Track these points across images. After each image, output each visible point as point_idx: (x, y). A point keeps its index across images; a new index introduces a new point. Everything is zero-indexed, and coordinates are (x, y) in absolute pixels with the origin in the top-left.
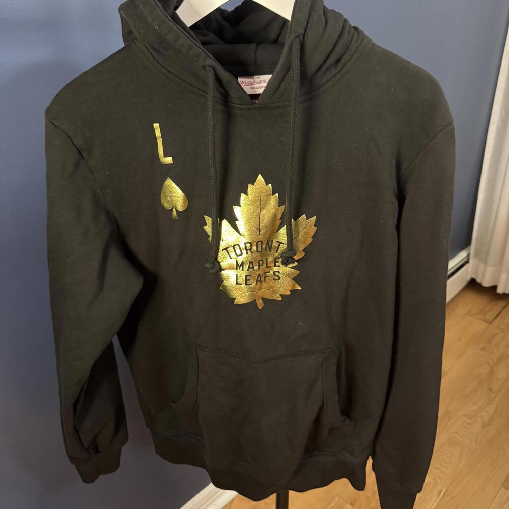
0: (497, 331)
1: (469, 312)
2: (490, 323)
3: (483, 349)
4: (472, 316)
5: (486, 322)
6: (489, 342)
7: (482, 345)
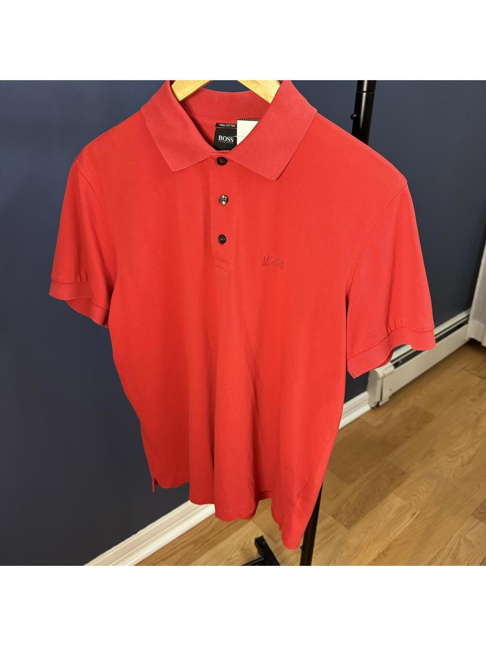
1: (465, 367)
2: (484, 379)
3: (473, 400)
4: (467, 371)
5: (480, 377)
6: (480, 395)
7: (472, 397)
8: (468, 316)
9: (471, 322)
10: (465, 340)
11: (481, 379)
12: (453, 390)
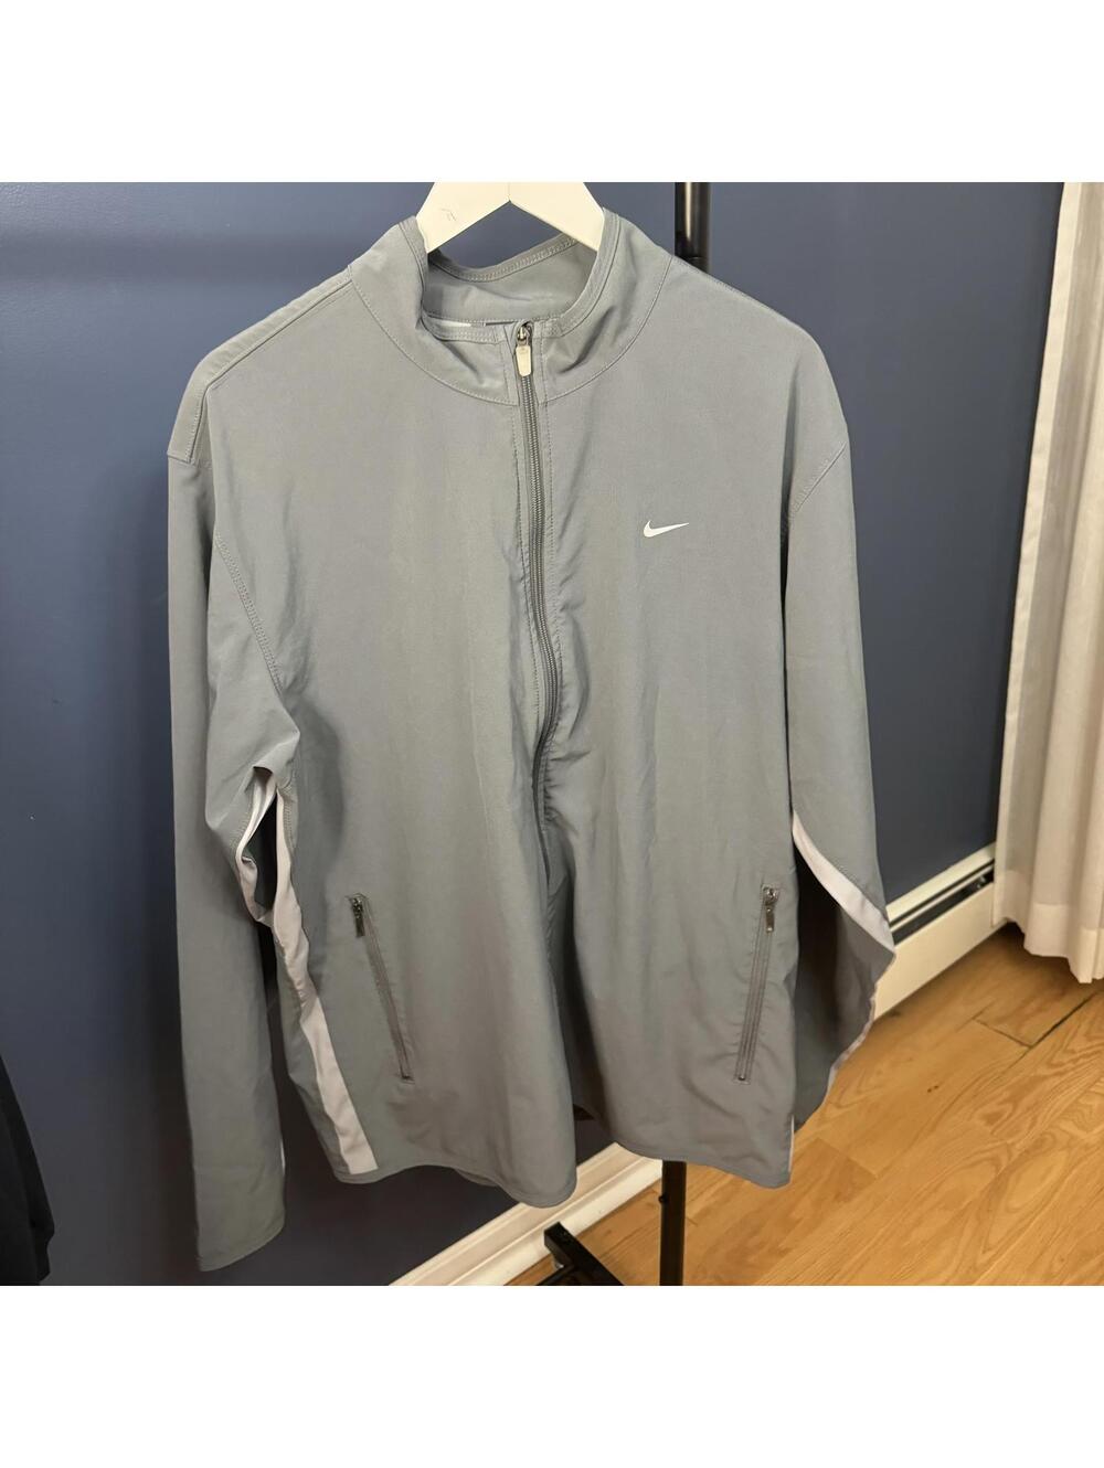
0: (1043, 1071)
1: (981, 1013)
2: (1031, 1047)
3: (991, 1119)
4: (985, 1024)
5: (1022, 1044)
6: (1014, 1100)
7: (990, 1108)
8: (992, 862)
9: (999, 877)
10: (992, 927)
11: (1025, 1048)
12: (936, 1087)
